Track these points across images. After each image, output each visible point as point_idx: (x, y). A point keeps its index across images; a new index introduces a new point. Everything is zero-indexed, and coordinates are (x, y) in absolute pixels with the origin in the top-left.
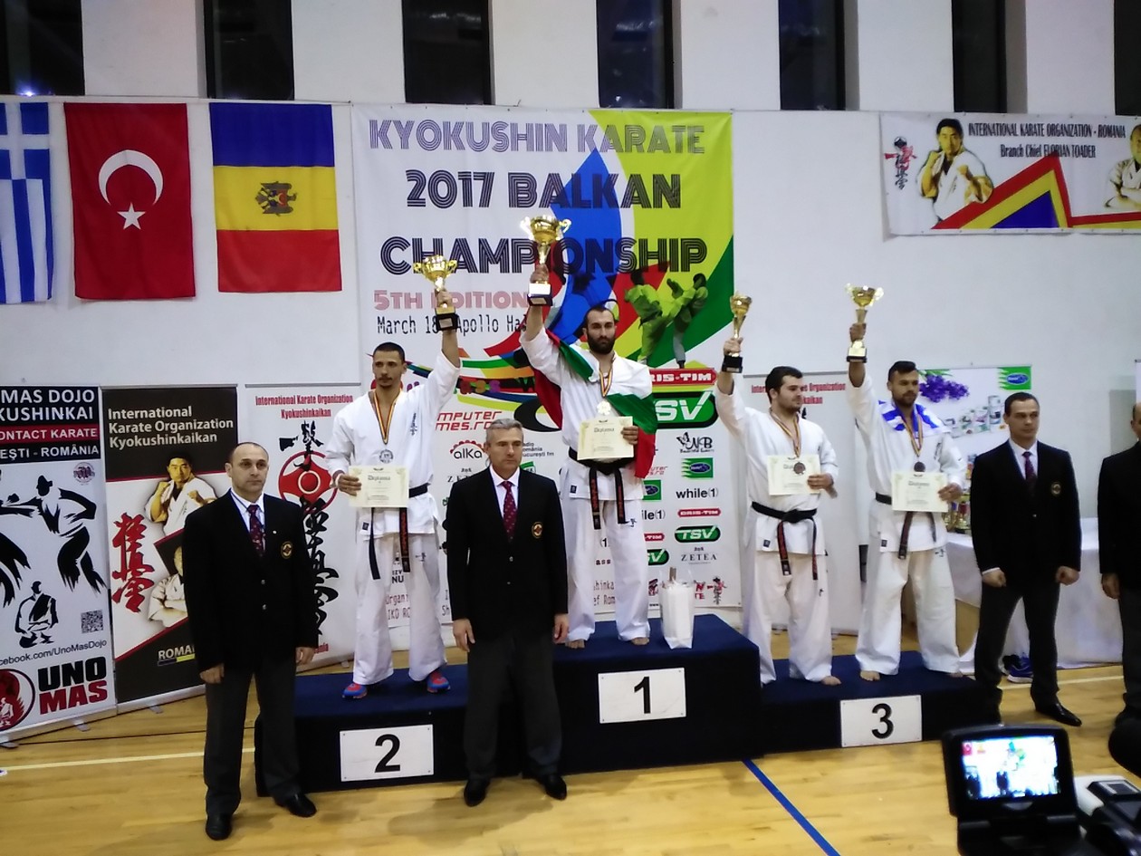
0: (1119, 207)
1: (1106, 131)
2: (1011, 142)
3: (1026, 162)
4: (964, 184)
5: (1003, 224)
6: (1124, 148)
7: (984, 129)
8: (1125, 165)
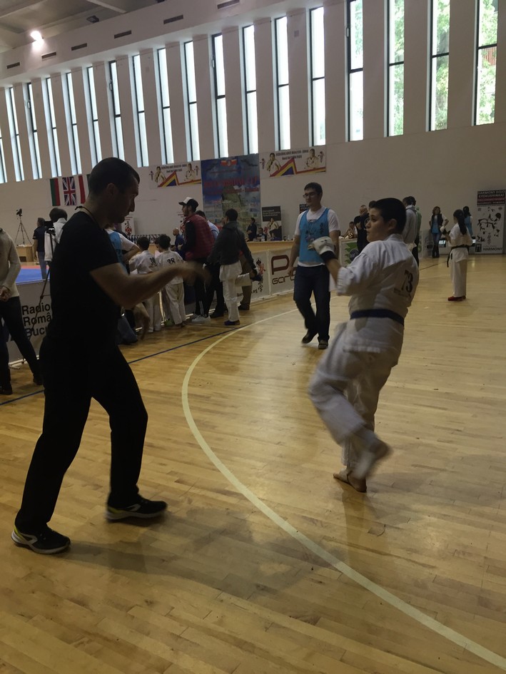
0: (308, 169)
1: (305, 151)
2: (284, 156)
3: (288, 160)
4: (275, 167)
5: (283, 175)
6: (309, 155)
7: (278, 154)
8: (308, 159)
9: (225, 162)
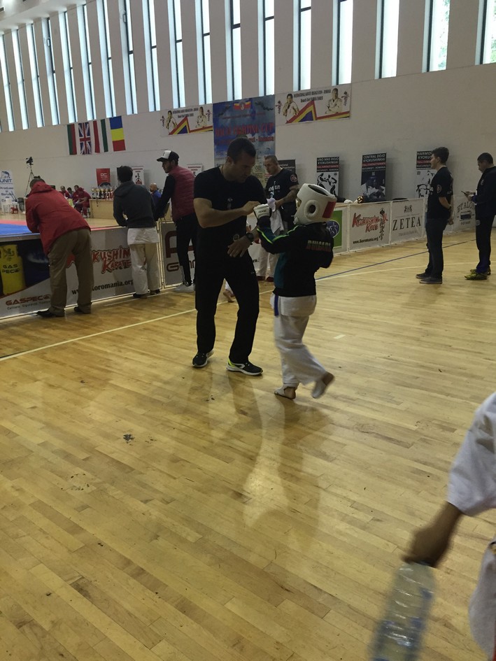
0: (329, 113)
3: (307, 103)
4: (293, 111)
6: (330, 96)
7: (297, 95)
8: (330, 100)
9: (238, 105)
